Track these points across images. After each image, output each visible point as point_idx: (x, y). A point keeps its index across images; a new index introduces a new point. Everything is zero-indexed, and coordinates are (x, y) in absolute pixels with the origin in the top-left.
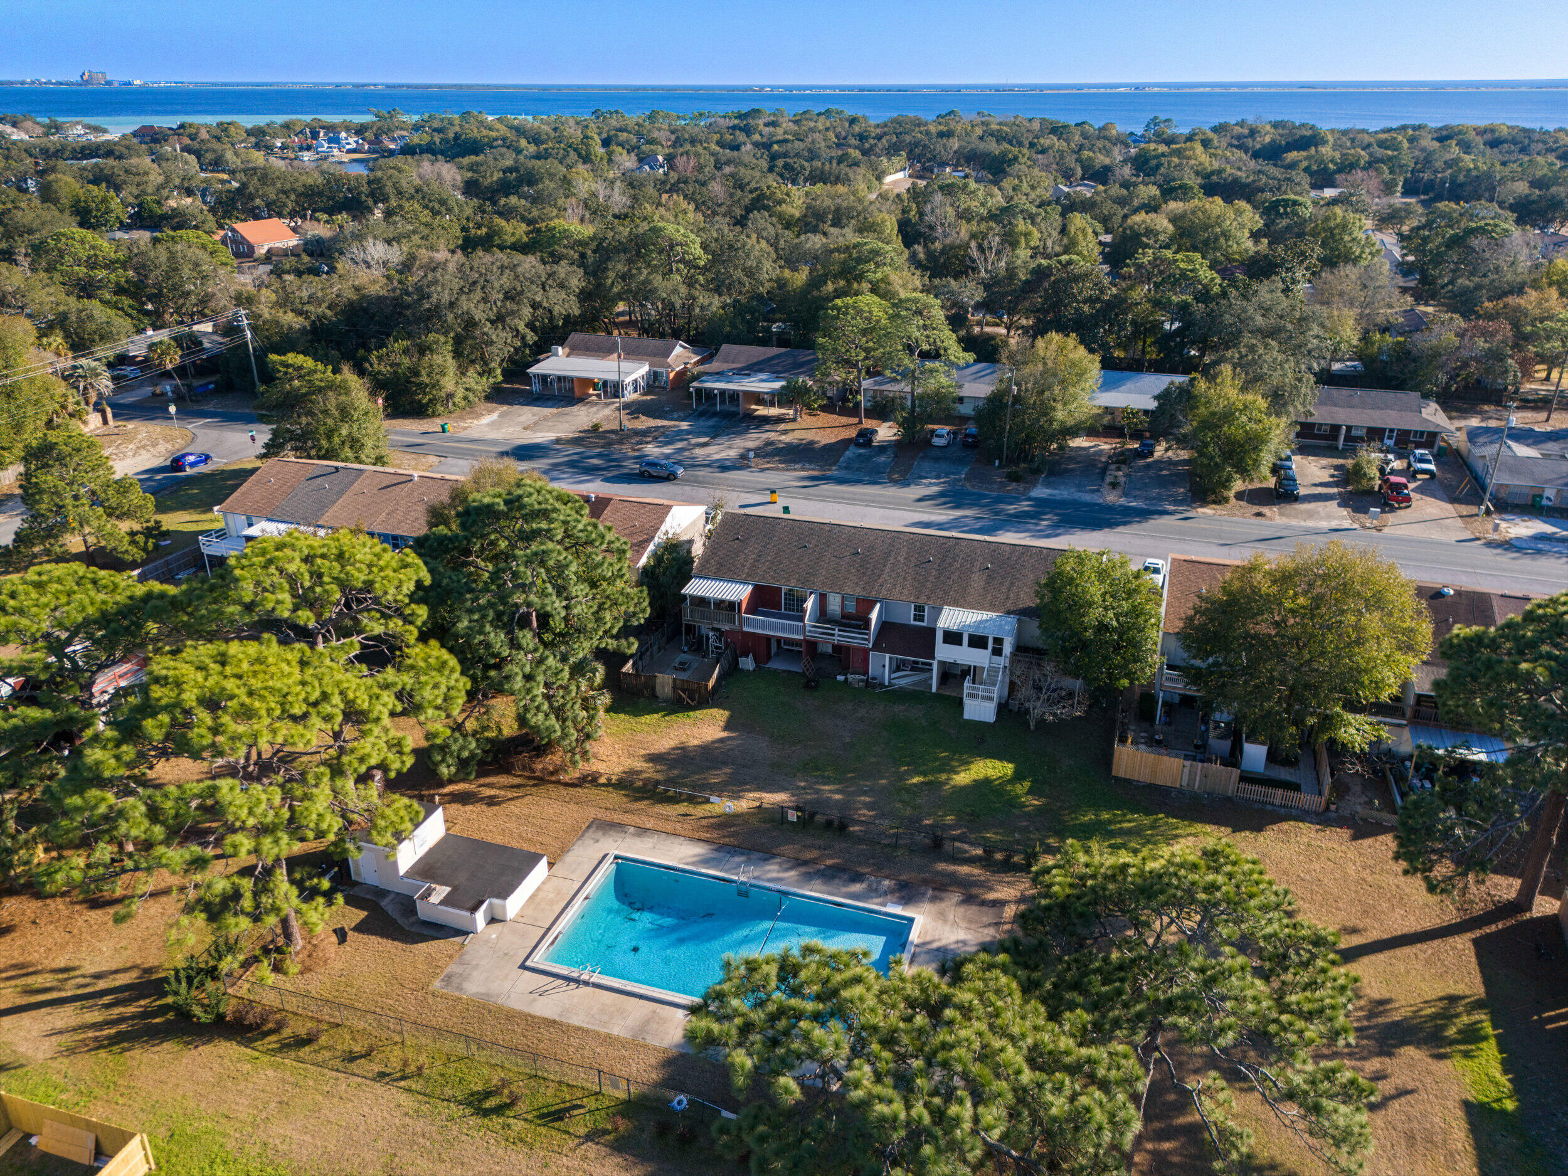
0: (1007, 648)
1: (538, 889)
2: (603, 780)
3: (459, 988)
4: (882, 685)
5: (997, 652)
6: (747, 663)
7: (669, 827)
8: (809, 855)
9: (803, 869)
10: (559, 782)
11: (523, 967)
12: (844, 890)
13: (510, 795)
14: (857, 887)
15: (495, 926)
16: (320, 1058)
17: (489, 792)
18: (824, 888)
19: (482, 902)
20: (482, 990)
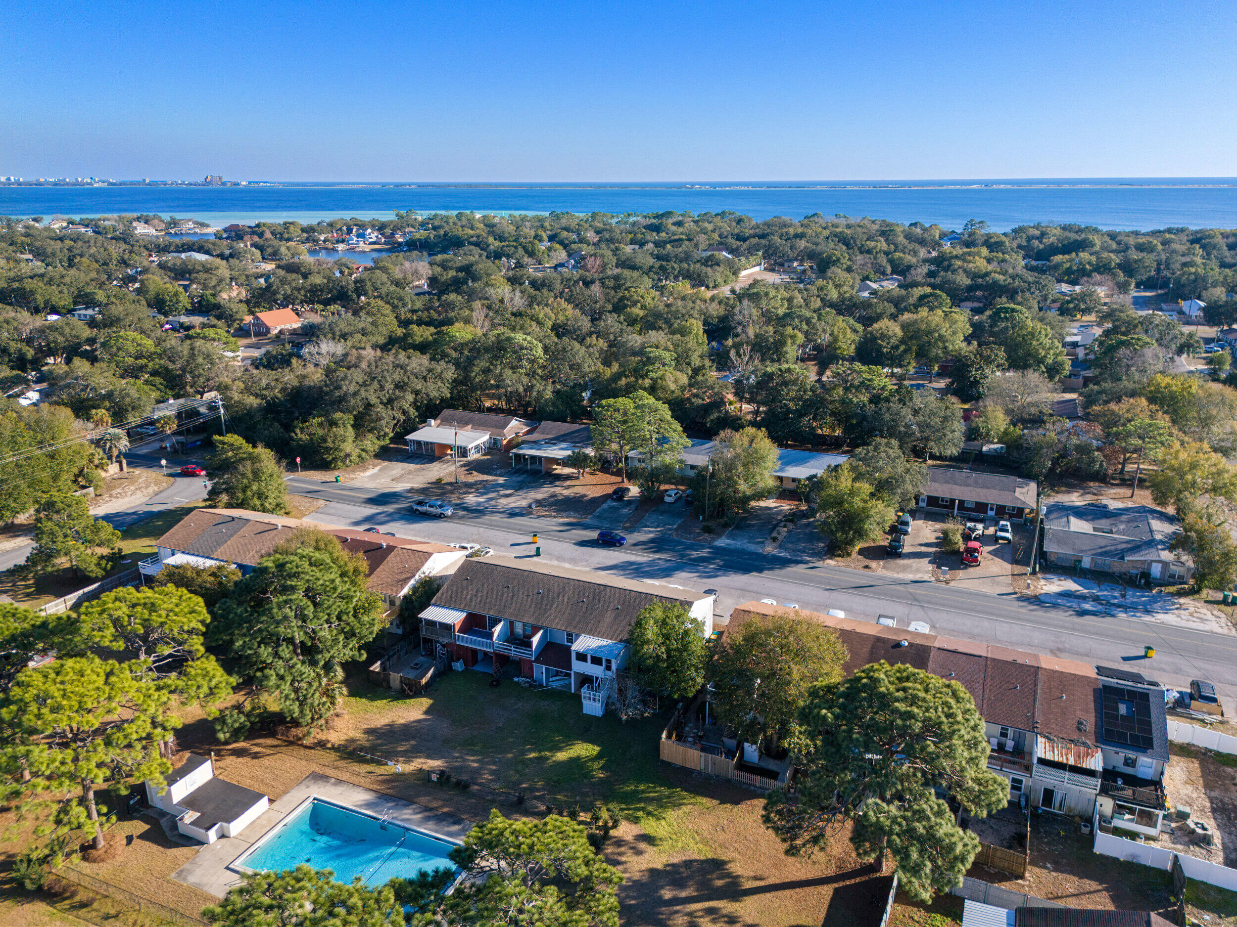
0: (614, 667)
1: (259, 818)
2: (329, 745)
3: (185, 879)
4: (541, 685)
5: (608, 668)
6: (458, 666)
7: (356, 780)
8: (434, 805)
9: (426, 814)
10: (302, 745)
11: (227, 868)
12: (446, 829)
13: (268, 752)
14: (455, 828)
15: (224, 840)
16: (89, 916)
17: (256, 749)
18: (434, 827)
19: (215, 824)
20: (198, 881)
